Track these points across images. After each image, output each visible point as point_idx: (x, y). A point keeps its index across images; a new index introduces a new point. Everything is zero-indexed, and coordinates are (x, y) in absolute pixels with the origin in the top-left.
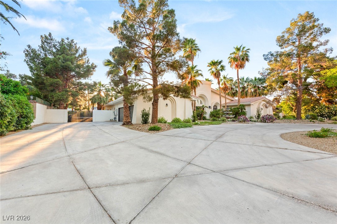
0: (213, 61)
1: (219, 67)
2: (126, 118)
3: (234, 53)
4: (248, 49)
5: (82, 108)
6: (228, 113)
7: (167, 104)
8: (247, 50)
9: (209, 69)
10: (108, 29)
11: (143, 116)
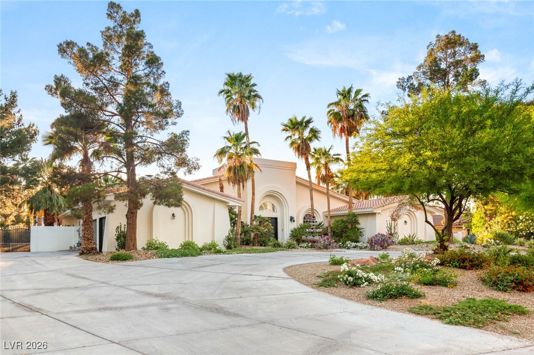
0: (294, 120)
1: (306, 134)
2: (86, 242)
3: (337, 104)
4: (366, 96)
5: (9, 222)
6: (312, 231)
7: (173, 215)
8: (363, 96)
9: (286, 137)
10: (46, 89)
11: (118, 239)
